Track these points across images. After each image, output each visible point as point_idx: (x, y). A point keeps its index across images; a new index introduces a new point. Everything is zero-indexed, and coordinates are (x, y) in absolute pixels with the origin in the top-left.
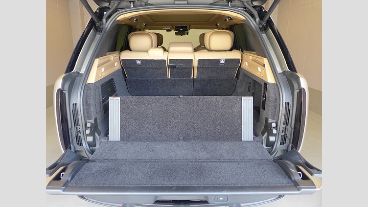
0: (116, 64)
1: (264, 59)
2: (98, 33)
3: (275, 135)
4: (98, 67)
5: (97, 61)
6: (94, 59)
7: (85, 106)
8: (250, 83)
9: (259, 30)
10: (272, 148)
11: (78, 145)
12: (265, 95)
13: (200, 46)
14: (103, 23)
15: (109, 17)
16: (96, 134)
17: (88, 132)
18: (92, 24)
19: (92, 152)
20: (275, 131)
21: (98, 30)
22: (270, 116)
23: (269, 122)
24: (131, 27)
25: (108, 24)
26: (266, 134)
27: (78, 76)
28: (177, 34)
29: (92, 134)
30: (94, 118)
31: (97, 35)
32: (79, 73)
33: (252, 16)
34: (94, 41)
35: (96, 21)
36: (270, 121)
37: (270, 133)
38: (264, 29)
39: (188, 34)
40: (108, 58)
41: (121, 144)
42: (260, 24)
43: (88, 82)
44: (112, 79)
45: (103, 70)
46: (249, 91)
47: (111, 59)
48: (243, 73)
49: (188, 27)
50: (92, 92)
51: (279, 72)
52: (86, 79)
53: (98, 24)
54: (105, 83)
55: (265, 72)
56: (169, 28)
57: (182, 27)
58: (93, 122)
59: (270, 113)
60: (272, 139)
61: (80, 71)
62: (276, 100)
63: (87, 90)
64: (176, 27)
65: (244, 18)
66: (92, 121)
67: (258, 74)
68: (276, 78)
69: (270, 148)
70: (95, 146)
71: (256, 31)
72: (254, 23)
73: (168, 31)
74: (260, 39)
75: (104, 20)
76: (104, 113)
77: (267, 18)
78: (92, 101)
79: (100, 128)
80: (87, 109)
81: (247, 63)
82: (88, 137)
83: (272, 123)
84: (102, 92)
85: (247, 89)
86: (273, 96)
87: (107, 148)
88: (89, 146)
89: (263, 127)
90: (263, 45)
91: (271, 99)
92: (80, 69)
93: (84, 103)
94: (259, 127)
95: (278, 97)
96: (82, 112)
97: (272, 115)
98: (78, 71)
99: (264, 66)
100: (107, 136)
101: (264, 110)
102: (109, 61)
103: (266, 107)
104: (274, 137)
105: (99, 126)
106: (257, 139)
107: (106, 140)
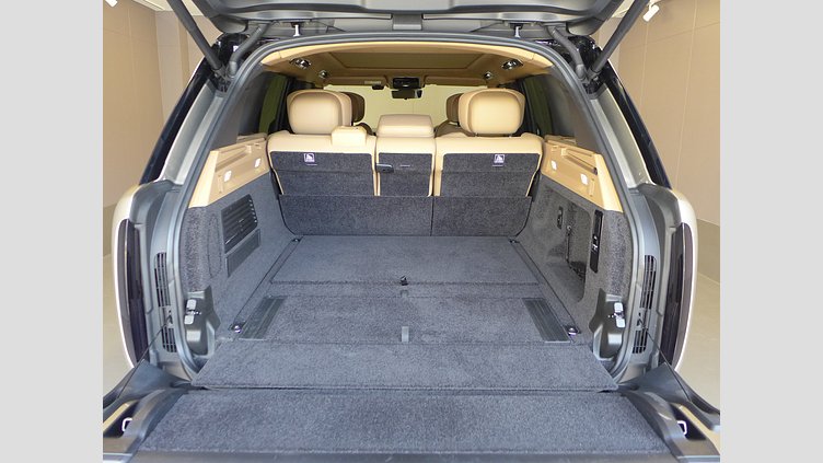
0: (258, 162)
1: (596, 156)
2: (218, 92)
3: (621, 331)
4: (216, 170)
5: (214, 157)
6: (207, 150)
7: (183, 259)
8: (561, 209)
9: (583, 90)
10: (615, 360)
11: (165, 351)
12: (599, 238)
13: (447, 122)
14: (229, 70)
15: (245, 56)
16: (209, 326)
17: (189, 320)
18: (205, 73)
19: (198, 366)
20: (620, 323)
21: (218, 85)
22: (610, 287)
23: (608, 300)
24: (294, 79)
25: (241, 74)
26: (600, 328)
27: (170, 191)
28: (395, 95)
29: (199, 324)
30: (204, 287)
31: (216, 98)
32: (172, 184)
33: (568, 58)
34: (210, 110)
35: (215, 66)
36: (609, 298)
37: (611, 327)
38: (595, 88)
39: (419, 96)
40: (239, 151)
41: (266, 347)
42: (586, 76)
43: (194, 204)
44: (249, 197)
45: (228, 175)
46: (560, 226)
47: (246, 152)
48: (546, 186)
49: (421, 79)
50: (202, 227)
51: (629, 187)
52: (189, 196)
53: (218, 73)
54: (232, 206)
55: (598, 187)
56: (378, 83)
57: (406, 80)
58: (202, 297)
59: (610, 281)
60: (614, 339)
61: (175, 178)
62: (623, 250)
63: (191, 222)
64: (394, 80)
65: (551, 64)
66: (200, 294)
67: (580, 191)
68: (623, 199)
69: (611, 359)
70: (206, 352)
71: (576, 92)
72: (572, 76)
73: (376, 87)
74: (585, 109)
75: (233, 64)
76: (229, 275)
77: (601, 65)
78: (200, 249)
79: (217, 310)
80: (189, 266)
81: (554, 165)
82: (189, 333)
83: (614, 303)
84: (225, 227)
85: (555, 223)
86: (617, 241)
87: (234, 357)
88: (192, 351)
89: (593, 312)
90: (592, 125)
91: (612, 248)
92: (175, 175)
93: (183, 253)
94: (585, 311)
95: (628, 244)
96: (177, 274)
97: (613, 284)
98: (170, 178)
99: (595, 171)
100: (233, 329)
101: (596, 272)
102: (243, 155)
103: (600, 266)
104: (620, 336)
105: (215, 307)
106: (580, 338)
107: (231, 340)
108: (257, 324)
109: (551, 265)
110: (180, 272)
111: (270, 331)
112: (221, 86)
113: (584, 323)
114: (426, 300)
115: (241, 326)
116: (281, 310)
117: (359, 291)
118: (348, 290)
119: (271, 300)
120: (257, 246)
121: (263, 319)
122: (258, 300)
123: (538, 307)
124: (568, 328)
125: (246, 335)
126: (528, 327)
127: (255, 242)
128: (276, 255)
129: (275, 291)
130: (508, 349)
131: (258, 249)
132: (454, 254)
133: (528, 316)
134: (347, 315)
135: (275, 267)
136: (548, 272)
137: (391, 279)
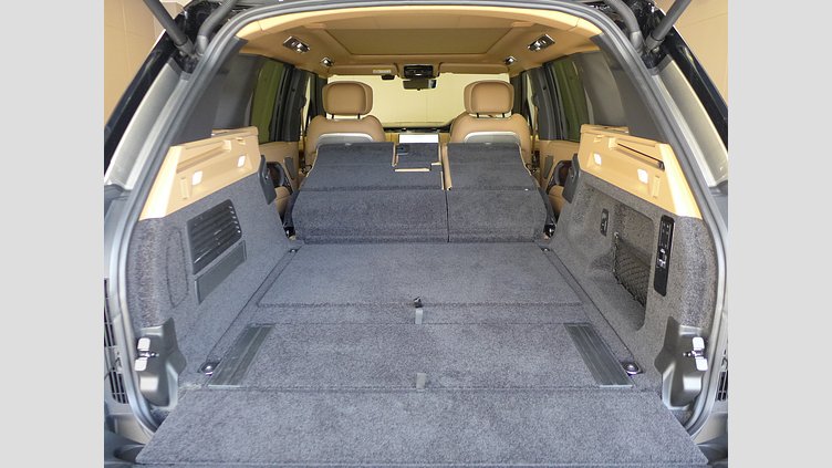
0: (242, 161)
1: (662, 145)
2: (184, 74)
3: (702, 374)
4: (178, 171)
5: (176, 154)
6: (165, 146)
7: (133, 286)
8: (606, 211)
9: (641, 63)
10: (692, 409)
11: (116, 402)
12: (668, 252)
13: (466, 113)
14: (198, 47)
15: (216, 29)
16: (170, 369)
17: (141, 365)
18: (166, 50)
19: (156, 422)
20: (702, 364)
21: (184, 64)
22: (685, 316)
23: (682, 333)
24: (293, 66)
25: (211, 50)
26: (671, 368)
27: (117, 198)
28: (407, 86)
29: (155, 368)
30: (162, 320)
31: (182, 81)
32: (120, 189)
33: (622, 25)
34: (167, 98)
35: (178, 40)
36: (684, 330)
37: (687, 367)
38: (655, 61)
39: (434, 86)
40: (217, 145)
41: (241, 399)
42: (643, 48)
43: (145, 215)
44: (229, 203)
45: (197, 177)
46: (604, 232)
47: (225, 148)
48: (587, 185)
49: (435, 67)
50: (156, 245)
51: (709, 185)
52: (139, 205)
53: (184, 49)
54: (203, 215)
55: (665, 186)
56: (389, 72)
58: (160, 334)
59: (686, 308)
60: (691, 384)
61: (125, 183)
62: (703, 268)
63: (143, 238)
64: (405, 68)
65: (598, 32)
66: (157, 331)
67: (639, 190)
68: (702, 202)
69: (685, 408)
70: (167, 403)
71: (633, 67)
72: (626, 46)
73: (387, 77)
74: (645, 88)
75: (202, 39)
76: (200, 302)
77: (664, 32)
78: (154, 272)
79: (183, 347)
80: (141, 295)
81: (598, 159)
82: (143, 380)
83: (691, 337)
84: (193, 243)
85: (598, 229)
86: (695, 256)
87: (197, 414)
88: (149, 402)
89: (660, 346)
90: (656, 107)
91: (688, 265)
92: (125, 178)
93: (133, 278)
94: (647, 343)
95: (710, 261)
96: (124, 305)
97: (690, 312)
98: (118, 182)
99: (661, 165)
100: (204, 369)
101: (664, 294)
102: (219, 152)
103: (670, 287)
104: (699, 380)
105: (179, 344)
106: (643, 381)
107: (199, 386)
108: (234, 362)
109: (597, 280)
110: (128, 303)
111: (250, 373)
112: (187, 66)
113: (648, 360)
114: (446, 327)
115: (214, 365)
116: (266, 342)
117: (365, 316)
118: (350, 314)
119: (255, 329)
120: (242, 261)
121: (242, 356)
122: (240, 328)
123: (584, 335)
124: (625, 365)
125: (218, 380)
126: (576, 366)
127: (240, 256)
128: (267, 271)
129: (262, 317)
130: (553, 399)
131: (243, 265)
132: (478, 265)
133: (574, 348)
134: (348, 349)
135: (266, 285)
136: (592, 289)
137: (402, 300)
